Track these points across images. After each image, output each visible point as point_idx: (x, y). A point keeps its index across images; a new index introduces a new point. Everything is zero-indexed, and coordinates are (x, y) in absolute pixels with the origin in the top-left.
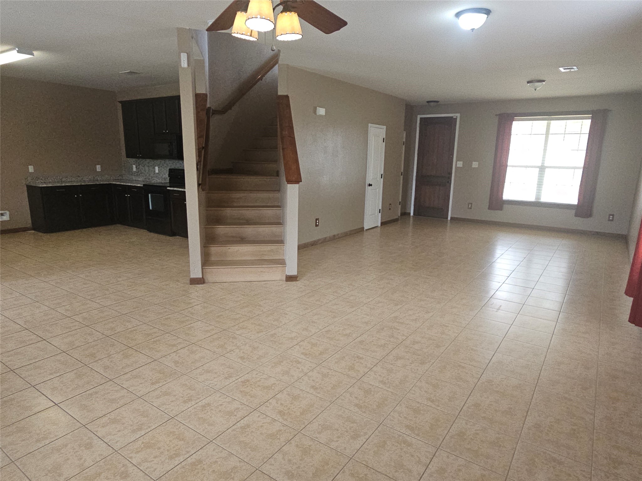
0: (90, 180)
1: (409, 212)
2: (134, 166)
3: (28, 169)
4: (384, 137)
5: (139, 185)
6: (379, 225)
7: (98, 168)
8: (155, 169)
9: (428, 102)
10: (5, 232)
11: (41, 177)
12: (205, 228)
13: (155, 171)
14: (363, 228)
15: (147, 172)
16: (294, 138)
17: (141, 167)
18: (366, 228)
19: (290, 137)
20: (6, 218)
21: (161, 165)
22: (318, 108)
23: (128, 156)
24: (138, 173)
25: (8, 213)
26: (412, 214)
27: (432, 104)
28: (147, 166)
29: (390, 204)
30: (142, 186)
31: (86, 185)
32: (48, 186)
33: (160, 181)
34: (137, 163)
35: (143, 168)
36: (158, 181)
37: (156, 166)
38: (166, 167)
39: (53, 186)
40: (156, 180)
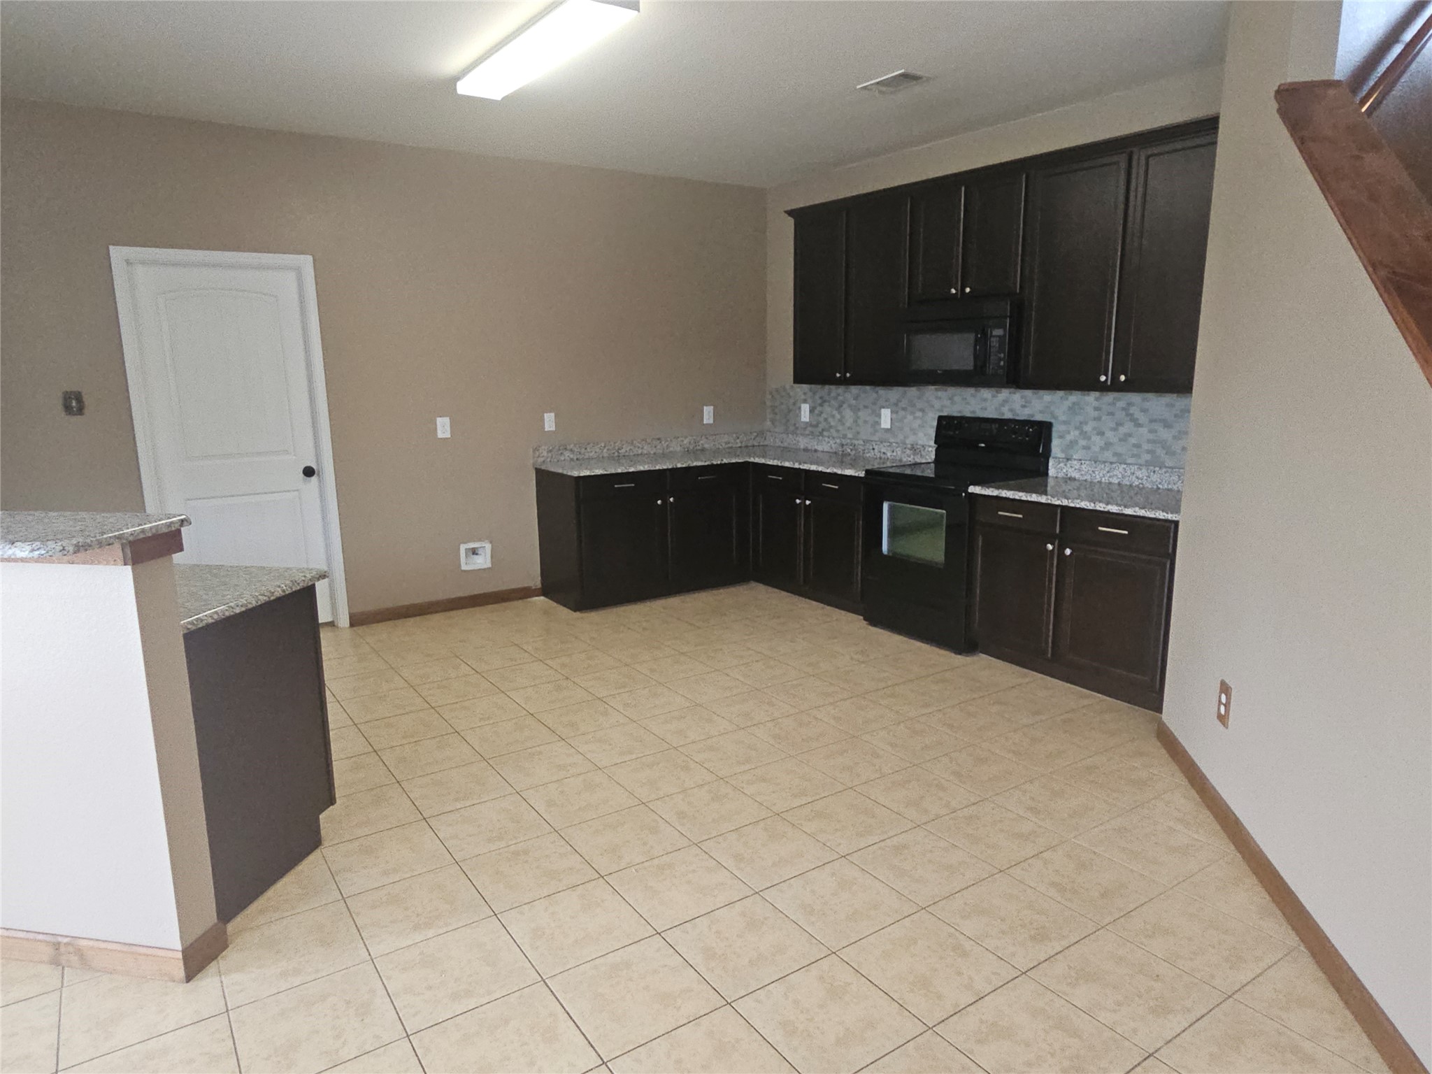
0: (687, 452)
2: (805, 408)
3: (543, 420)
5: (849, 472)
7: (708, 414)
8: (879, 416)
11: (572, 446)
13: (878, 423)
15: (848, 424)
17: (827, 409)
20: (483, 561)
21: (902, 404)
23: (800, 377)
24: (815, 429)
25: (487, 546)
28: (850, 406)
30: (862, 474)
31: (688, 469)
32: (593, 474)
33: (895, 454)
34: (817, 397)
35: (835, 412)
36: (889, 454)
37: (884, 408)
38: (922, 410)
39: (605, 473)
40: (882, 451)
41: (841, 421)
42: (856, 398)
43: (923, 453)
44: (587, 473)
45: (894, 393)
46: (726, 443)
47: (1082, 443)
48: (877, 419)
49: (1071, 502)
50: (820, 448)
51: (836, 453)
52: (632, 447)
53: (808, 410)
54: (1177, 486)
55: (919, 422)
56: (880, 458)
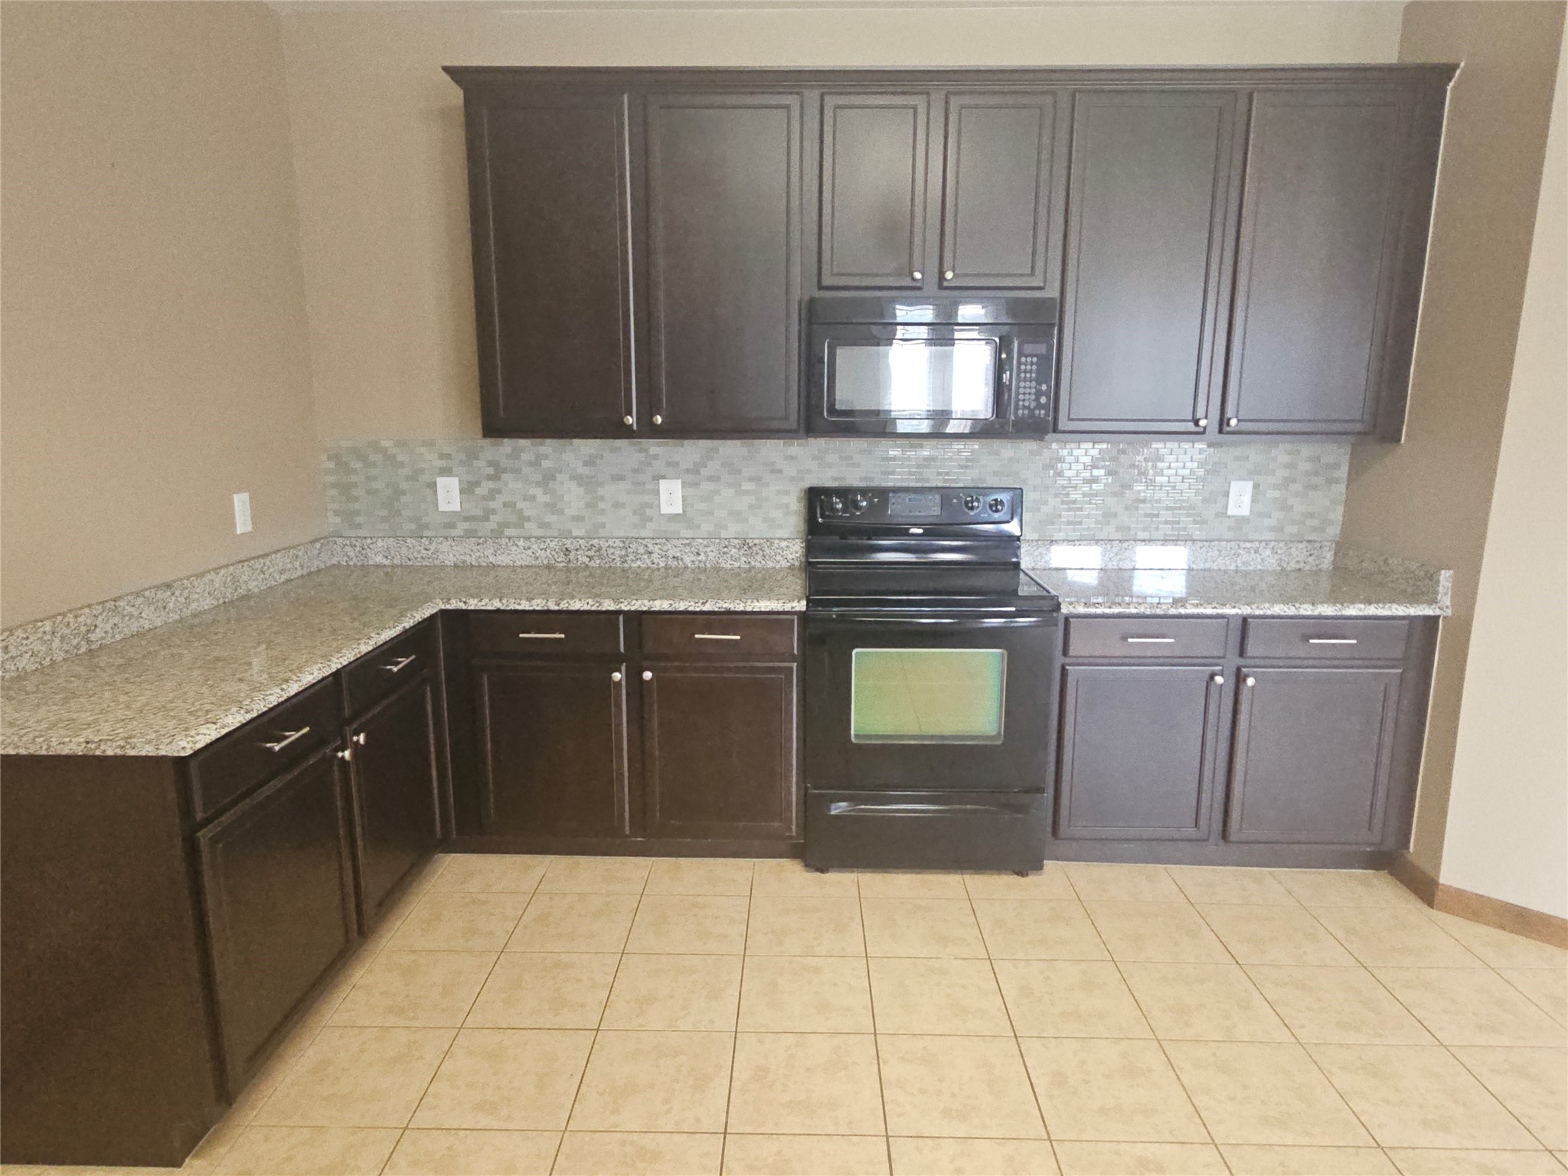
2: (449, 485)
7: (242, 513)
8: (654, 492)
13: (653, 506)
15: (572, 511)
17: (511, 484)
21: (709, 471)
24: (482, 525)
28: (575, 477)
33: (702, 557)
34: (480, 463)
35: (537, 491)
36: (688, 560)
37: (664, 477)
38: (756, 479)
40: (671, 553)
41: (552, 507)
42: (589, 462)
43: (767, 551)
45: (690, 451)
46: (282, 572)
47: (1067, 515)
48: (648, 498)
49: (1258, 607)
50: (503, 559)
51: (549, 567)
53: (456, 488)
54: (1216, 563)
55: (751, 500)
56: (667, 568)
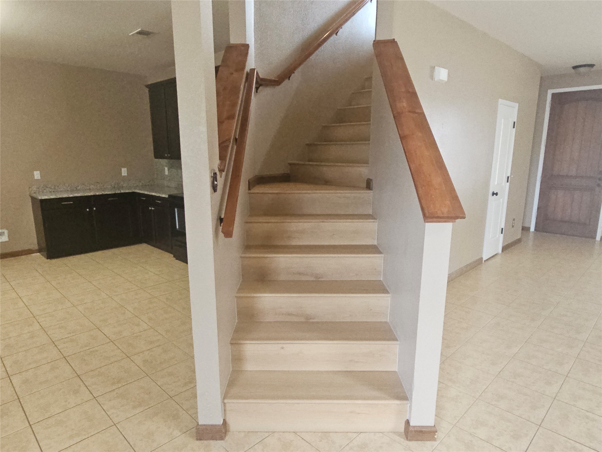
0: (114, 188)
1: (528, 226)
2: (166, 169)
3: (33, 175)
4: (515, 121)
5: (164, 196)
6: (500, 251)
7: (124, 171)
9: (575, 68)
10: (5, 256)
11: (50, 186)
12: (236, 297)
14: (482, 258)
15: (180, 176)
16: (422, 115)
17: (173, 169)
18: (485, 258)
19: (414, 112)
20: (5, 238)
22: (436, 68)
24: (170, 178)
25: (6, 232)
26: (532, 229)
27: (582, 70)
29: (514, 220)
30: (167, 196)
31: (102, 195)
32: (49, 198)
34: (170, 164)
39: (56, 197)
44: (46, 197)
46: (134, 184)
50: (171, 186)
52: (84, 186)
53: (167, 169)
